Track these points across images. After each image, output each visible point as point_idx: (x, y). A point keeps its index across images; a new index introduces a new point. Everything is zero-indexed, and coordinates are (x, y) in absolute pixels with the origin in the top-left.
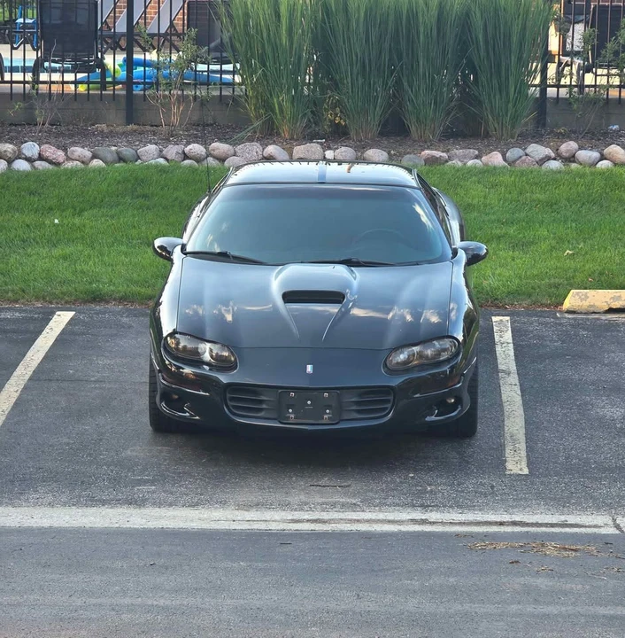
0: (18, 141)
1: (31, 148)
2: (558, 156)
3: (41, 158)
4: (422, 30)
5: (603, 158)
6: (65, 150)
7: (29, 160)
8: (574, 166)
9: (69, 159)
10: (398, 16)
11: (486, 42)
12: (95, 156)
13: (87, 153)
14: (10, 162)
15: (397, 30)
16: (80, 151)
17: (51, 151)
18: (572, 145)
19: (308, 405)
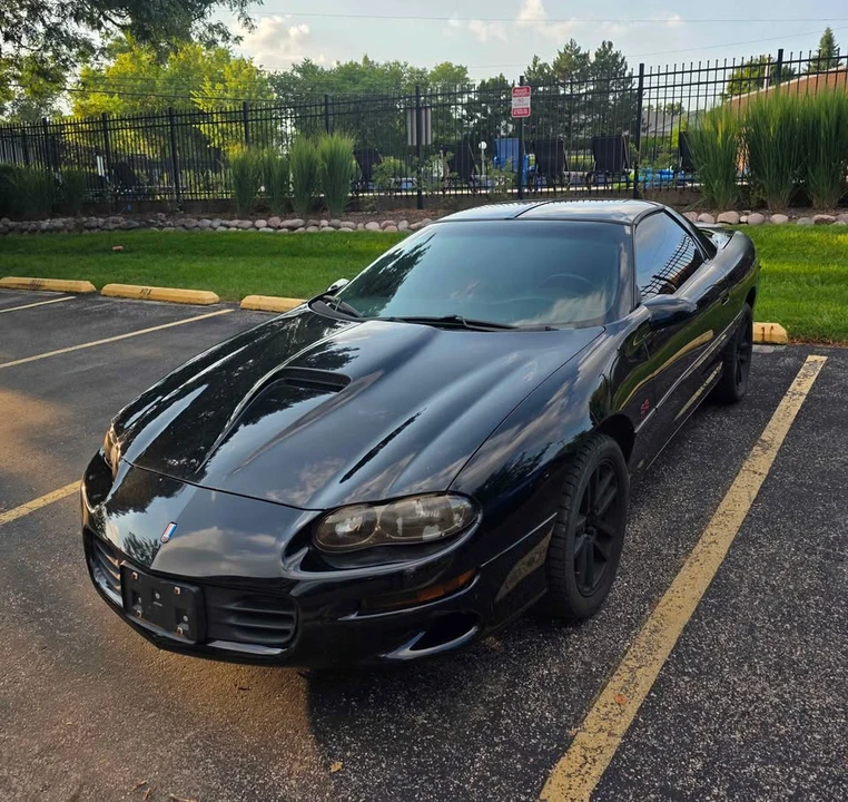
19: (156, 600)
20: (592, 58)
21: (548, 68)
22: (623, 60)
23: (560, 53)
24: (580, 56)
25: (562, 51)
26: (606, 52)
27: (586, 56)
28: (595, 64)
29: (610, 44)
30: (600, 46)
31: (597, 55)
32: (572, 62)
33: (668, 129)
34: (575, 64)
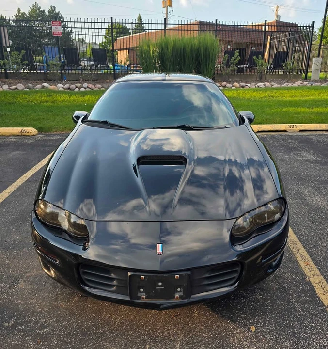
0: (82, 83)
1: (85, 85)
2: (222, 86)
3: (88, 87)
4: (187, 52)
5: (233, 86)
6: (95, 85)
7: (85, 88)
8: (226, 88)
9: (96, 88)
10: (181, 49)
11: (203, 56)
12: (102, 87)
13: (100, 86)
14: (80, 89)
15: (181, 53)
16: (98, 86)
17: (91, 86)
18: (225, 83)
19: (159, 286)
20: (47, 13)
21: (26, 15)
22: (61, 16)
23: (31, 9)
24: (41, 11)
25: (32, 8)
26: (53, 11)
27: (44, 11)
28: (49, 16)
29: (55, 8)
30: (50, 8)
31: (49, 11)
32: (37, 14)
33: (85, 49)
34: (39, 14)
